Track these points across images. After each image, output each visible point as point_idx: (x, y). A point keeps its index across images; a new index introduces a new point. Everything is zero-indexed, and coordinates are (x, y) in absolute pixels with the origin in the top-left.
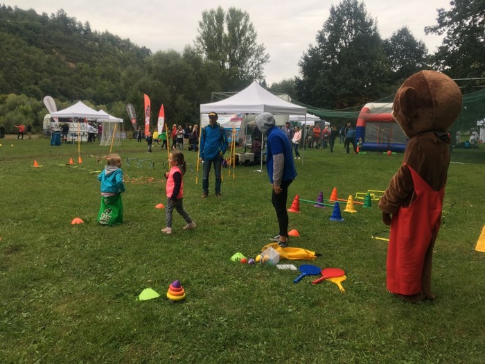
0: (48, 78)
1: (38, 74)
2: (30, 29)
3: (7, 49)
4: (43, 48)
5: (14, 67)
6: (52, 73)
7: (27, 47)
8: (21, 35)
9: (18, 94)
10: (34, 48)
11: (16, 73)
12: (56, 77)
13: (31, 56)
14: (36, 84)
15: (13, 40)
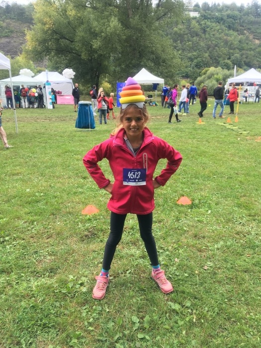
0: (238, 53)
1: (232, 51)
2: (230, 18)
3: (213, 35)
4: (237, 31)
5: (217, 48)
6: (241, 49)
7: (227, 32)
8: (223, 24)
9: (216, 67)
10: (231, 32)
11: (217, 52)
12: (244, 52)
13: (229, 38)
14: (229, 59)
15: (218, 27)
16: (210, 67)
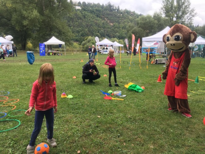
0: (103, 30)
1: (99, 28)
2: (98, 11)
3: (89, 19)
4: (101, 18)
5: (92, 26)
6: (104, 28)
7: (96, 18)
8: (94, 14)
9: (92, 36)
10: (98, 18)
11: (92, 28)
12: (106, 29)
13: (97, 21)
14: (98, 32)
15: (91, 16)
16: (89, 36)
